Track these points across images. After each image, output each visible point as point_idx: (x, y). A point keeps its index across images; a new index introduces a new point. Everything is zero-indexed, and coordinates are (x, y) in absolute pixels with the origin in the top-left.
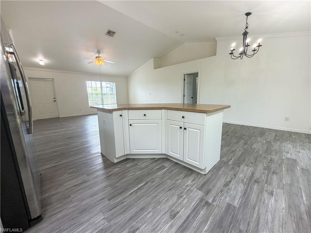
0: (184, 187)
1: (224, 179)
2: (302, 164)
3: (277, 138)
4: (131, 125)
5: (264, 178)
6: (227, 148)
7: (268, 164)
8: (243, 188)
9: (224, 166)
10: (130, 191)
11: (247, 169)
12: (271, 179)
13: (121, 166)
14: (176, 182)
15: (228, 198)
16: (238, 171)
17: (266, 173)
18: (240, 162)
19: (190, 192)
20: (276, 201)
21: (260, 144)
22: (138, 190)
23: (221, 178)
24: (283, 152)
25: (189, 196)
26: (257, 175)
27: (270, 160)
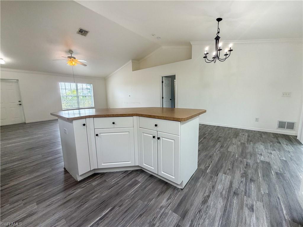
0: (158, 210)
1: (202, 193)
2: (275, 167)
3: (250, 138)
4: (97, 135)
5: (242, 188)
6: (204, 152)
7: (245, 169)
8: (222, 204)
9: (202, 175)
10: (90, 224)
11: (225, 177)
12: (249, 189)
13: (85, 185)
14: (148, 203)
15: (207, 220)
16: (216, 181)
17: (244, 181)
18: (218, 169)
19: (164, 216)
20: (257, 218)
21: (235, 146)
22: (101, 221)
23: (199, 193)
24: (257, 155)
25: (163, 222)
26: (235, 185)
27: (246, 165)
